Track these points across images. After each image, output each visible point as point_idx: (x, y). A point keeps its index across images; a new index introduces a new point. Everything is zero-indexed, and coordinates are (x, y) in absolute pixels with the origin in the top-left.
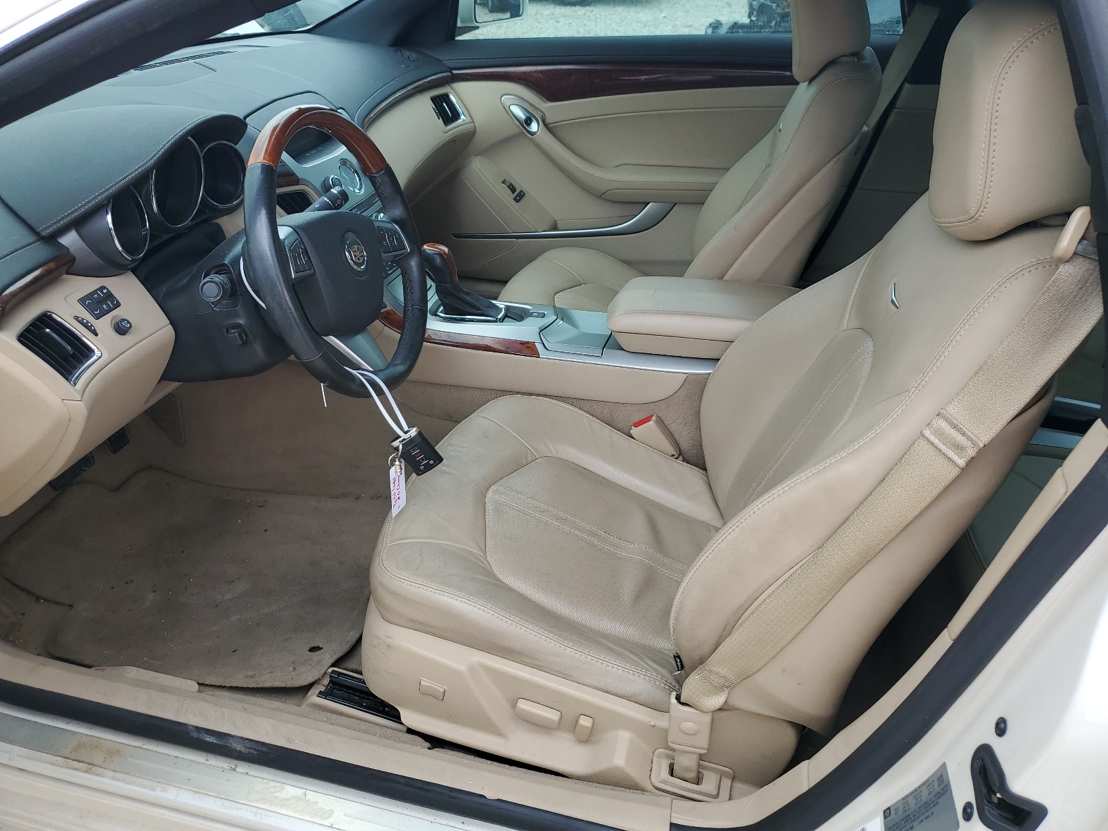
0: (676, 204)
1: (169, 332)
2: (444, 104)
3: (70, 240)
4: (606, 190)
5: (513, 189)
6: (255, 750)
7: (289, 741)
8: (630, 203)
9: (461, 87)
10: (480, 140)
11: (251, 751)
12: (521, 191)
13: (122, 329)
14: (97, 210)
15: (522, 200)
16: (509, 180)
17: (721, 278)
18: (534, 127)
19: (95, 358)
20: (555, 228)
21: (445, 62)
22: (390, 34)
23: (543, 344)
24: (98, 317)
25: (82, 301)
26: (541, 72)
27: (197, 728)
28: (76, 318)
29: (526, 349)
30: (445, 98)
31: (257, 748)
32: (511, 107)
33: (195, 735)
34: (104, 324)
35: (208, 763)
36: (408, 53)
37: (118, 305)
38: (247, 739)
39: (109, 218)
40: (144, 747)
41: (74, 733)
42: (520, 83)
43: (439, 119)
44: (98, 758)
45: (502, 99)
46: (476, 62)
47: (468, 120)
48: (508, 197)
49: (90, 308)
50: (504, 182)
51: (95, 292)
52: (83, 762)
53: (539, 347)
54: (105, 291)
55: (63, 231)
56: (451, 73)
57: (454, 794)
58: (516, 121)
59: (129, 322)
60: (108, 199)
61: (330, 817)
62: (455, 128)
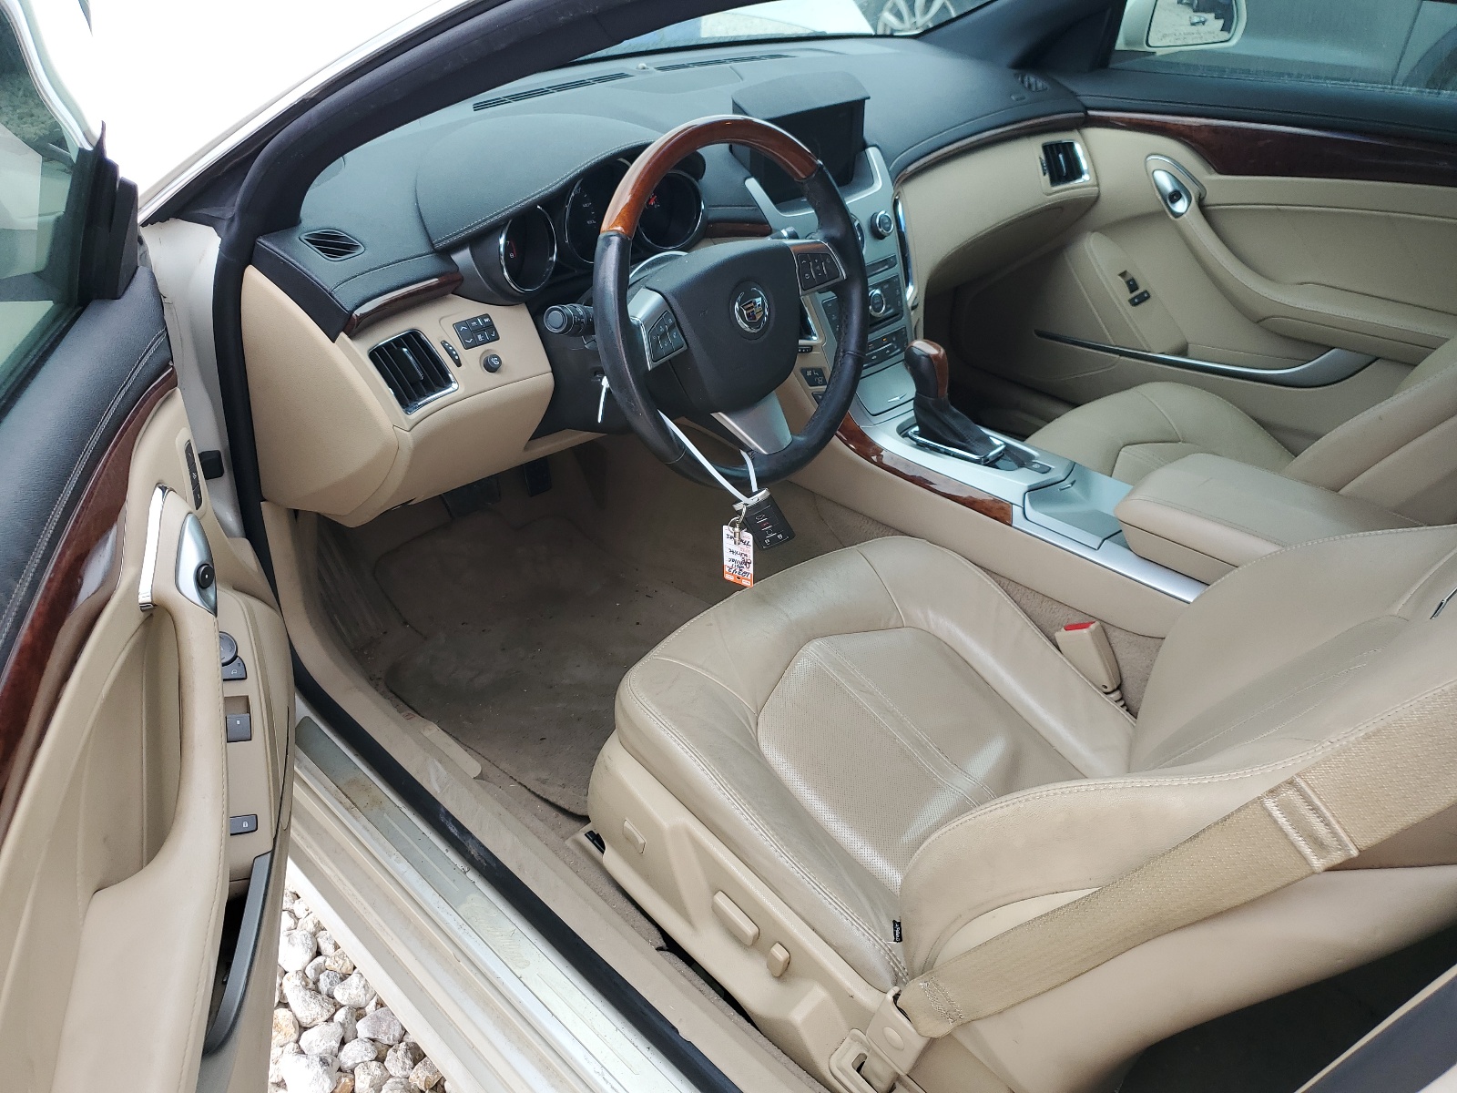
0: (1377, 359)
1: (546, 380)
2: (1061, 156)
3: (463, 258)
4: (1271, 314)
5: (1133, 286)
6: (486, 862)
7: (520, 867)
8: (1306, 342)
9: (1094, 134)
10: (1104, 212)
11: (483, 861)
12: (1146, 292)
13: (491, 366)
14: (490, 232)
15: (1143, 304)
16: (1133, 273)
17: (1336, 489)
18: (1180, 206)
19: (450, 390)
20: (1183, 352)
21: (1082, 98)
22: (1013, 52)
23: (1024, 508)
24: (468, 347)
25: (457, 326)
26: (1215, 129)
27: (447, 812)
28: (443, 343)
29: (997, 510)
30: (1068, 148)
31: (488, 860)
32: (1156, 173)
33: (443, 819)
34: (472, 357)
35: (447, 854)
36: (1032, 80)
37: (497, 338)
38: (483, 846)
39: (502, 241)
40: (403, 810)
41: (357, 768)
42: (1180, 141)
43: (1045, 174)
44: (363, 800)
45: (1149, 158)
46: (1125, 103)
47: (1093, 181)
48: (1122, 294)
49: (462, 336)
50: (1123, 275)
51: (475, 319)
52: (349, 798)
53: (1017, 511)
54: (486, 320)
55: (457, 247)
56: (1086, 114)
57: (646, 1011)
58: (1157, 192)
59: (499, 360)
60: (506, 219)
61: (523, 968)
62: (1072, 188)
